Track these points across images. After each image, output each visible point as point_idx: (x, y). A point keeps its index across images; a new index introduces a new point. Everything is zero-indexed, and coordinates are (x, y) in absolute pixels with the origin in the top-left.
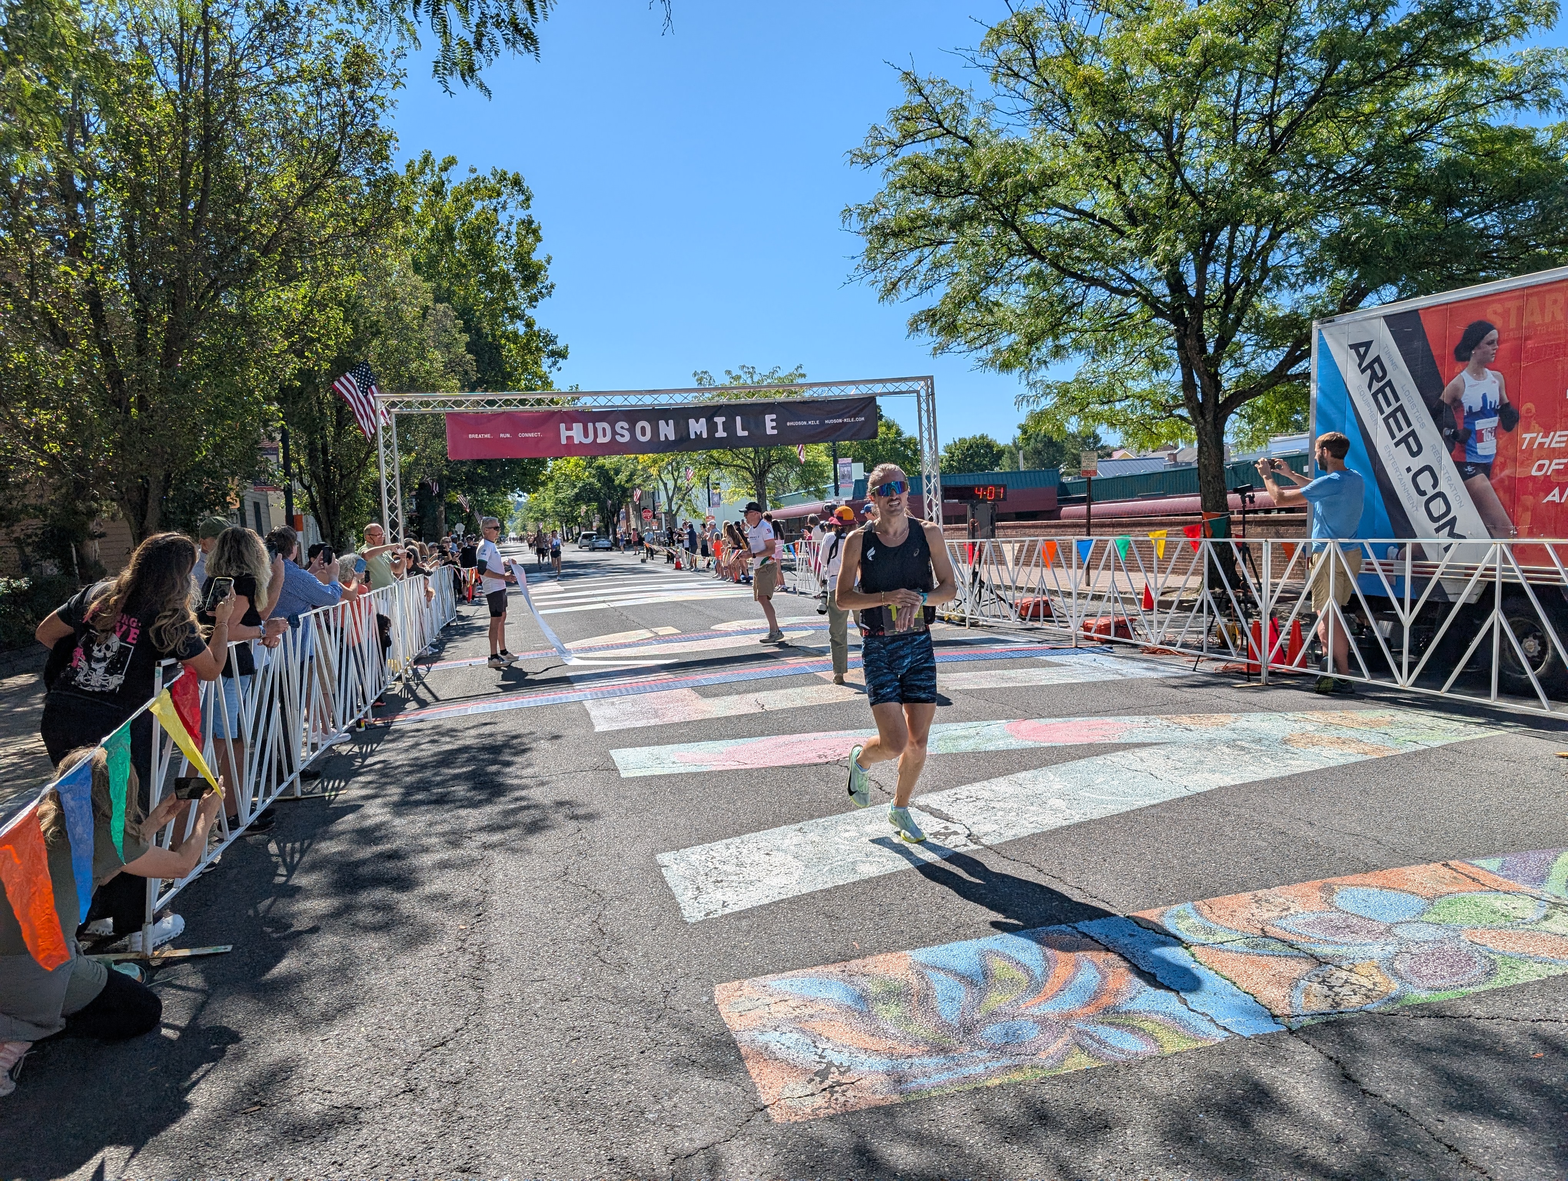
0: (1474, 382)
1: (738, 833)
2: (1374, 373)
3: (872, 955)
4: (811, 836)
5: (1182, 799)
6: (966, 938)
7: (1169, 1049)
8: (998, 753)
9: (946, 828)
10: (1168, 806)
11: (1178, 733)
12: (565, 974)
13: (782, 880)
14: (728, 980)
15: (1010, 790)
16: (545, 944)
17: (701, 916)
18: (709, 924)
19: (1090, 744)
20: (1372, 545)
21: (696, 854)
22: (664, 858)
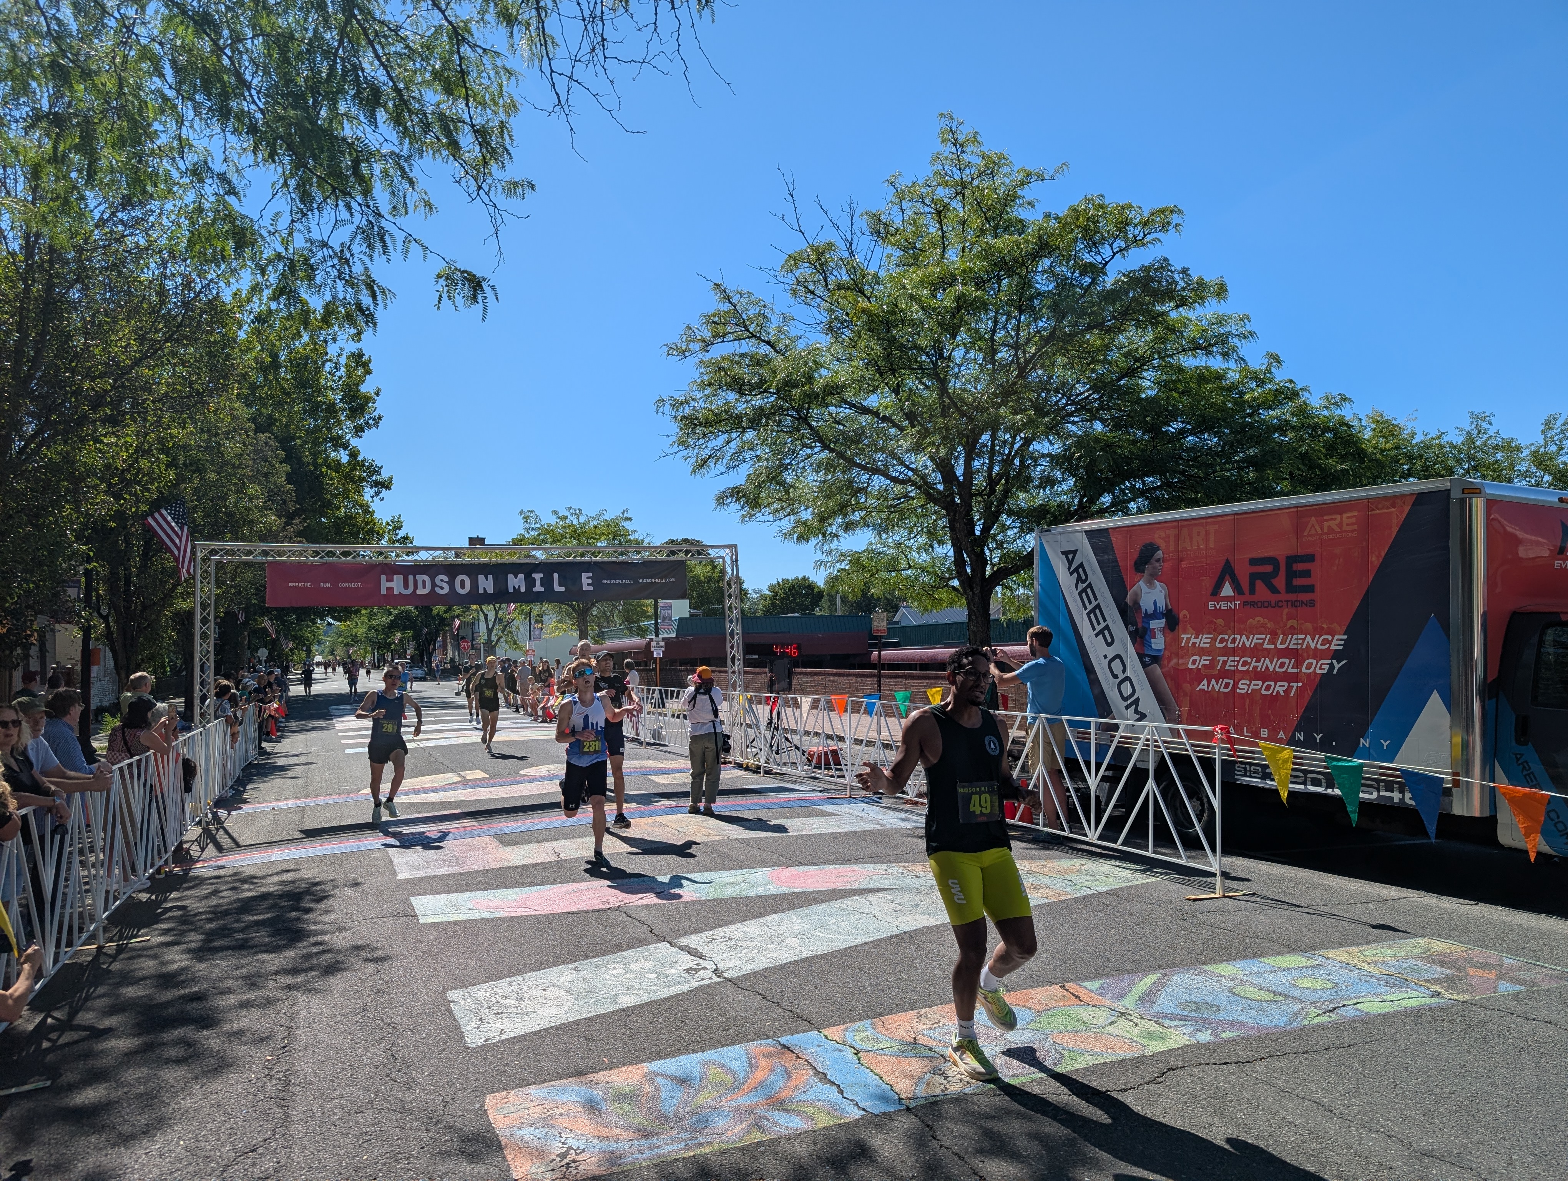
0: (1148, 590)
1: (521, 972)
2: (1079, 576)
3: (617, 1067)
4: (585, 974)
5: (891, 937)
6: (694, 1051)
7: (821, 1125)
8: (757, 898)
9: (698, 964)
10: (877, 943)
11: (907, 880)
12: (360, 1092)
13: (554, 1011)
14: (498, 1091)
15: (758, 931)
16: (344, 1069)
17: (481, 1042)
18: (488, 1048)
19: (834, 890)
20: (1068, 721)
21: (482, 991)
22: (453, 995)
